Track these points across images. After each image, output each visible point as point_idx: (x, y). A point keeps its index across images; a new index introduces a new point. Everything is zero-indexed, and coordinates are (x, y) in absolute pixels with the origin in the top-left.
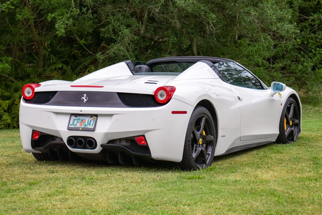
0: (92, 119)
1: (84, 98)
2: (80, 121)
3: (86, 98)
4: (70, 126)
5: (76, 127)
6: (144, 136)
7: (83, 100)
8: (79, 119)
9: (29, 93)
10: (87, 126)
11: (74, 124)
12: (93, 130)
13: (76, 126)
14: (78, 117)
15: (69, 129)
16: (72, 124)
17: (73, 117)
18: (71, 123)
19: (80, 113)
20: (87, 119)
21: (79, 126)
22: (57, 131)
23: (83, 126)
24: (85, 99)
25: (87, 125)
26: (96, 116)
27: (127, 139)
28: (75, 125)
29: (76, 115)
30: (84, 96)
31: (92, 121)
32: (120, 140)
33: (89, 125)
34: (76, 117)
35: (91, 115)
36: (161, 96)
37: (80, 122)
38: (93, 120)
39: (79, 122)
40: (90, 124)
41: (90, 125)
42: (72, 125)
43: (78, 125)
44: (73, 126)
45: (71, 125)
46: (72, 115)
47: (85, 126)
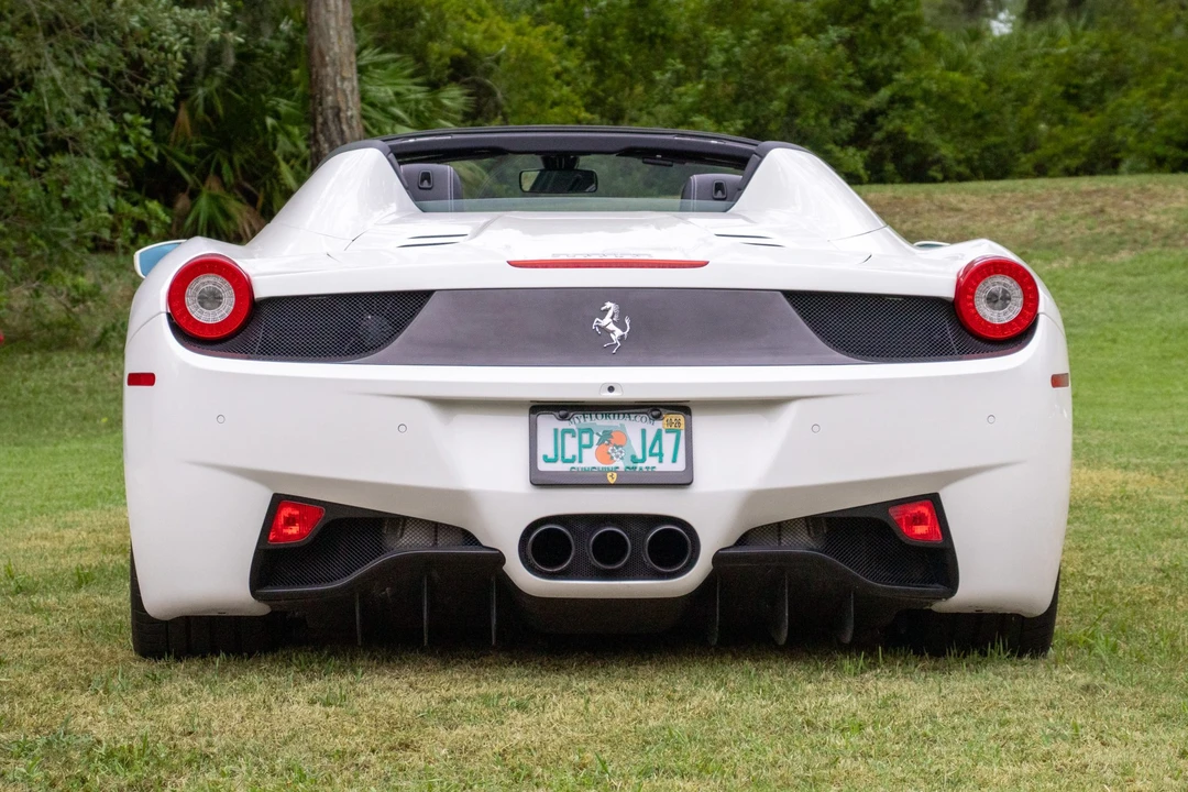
0: (659, 424)
1: (606, 321)
2: (596, 438)
3: (620, 325)
4: (543, 466)
5: (585, 470)
6: (934, 501)
7: (606, 332)
8: (589, 431)
10: (643, 460)
11: (568, 456)
12: (682, 482)
13: (576, 465)
14: (579, 422)
15: (541, 482)
16: (551, 456)
17: (548, 424)
18: (546, 447)
19: (607, 396)
20: (634, 430)
21: (599, 465)
22: (461, 498)
23: (621, 465)
24: (612, 327)
25: (640, 456)
26: (682, 408)
27: (813, 523)
28: (572, 461)
29: (565, 409)
30: (607, 310)
31: (668, 440)
33: (652, 455)
34: (563, 418)
35: (653, 409)
36: (993, 302)
37: (595, 447)
38: (668, 431)
39: (590, 446)
40: (656, 450)
41: (660, 455)
42: (555, 461)
43: (590, 460)
44: (560, 467)
45: (546, 460)
46: (538, 408)
47: (634, 459)
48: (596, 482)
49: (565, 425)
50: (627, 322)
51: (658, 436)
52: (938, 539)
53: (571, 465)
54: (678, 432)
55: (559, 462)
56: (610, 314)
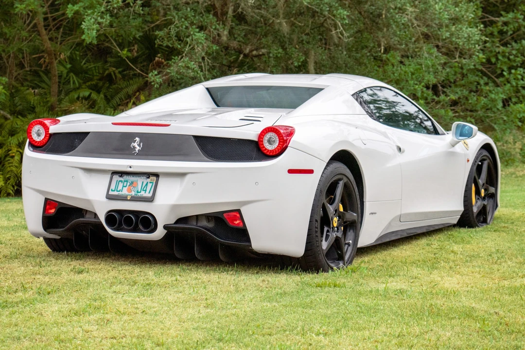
0: (149, 180)
1: (136, 145)
2: (128, 184)
3: (139, 145)
4: (111, 193)
5: (122, 195)
6: (239, 211)
7: (134, 148)
8: (127, 181)
9: (39, 135)
10: (140, 192)
11: (118, 190)
12: (151, 200)
13: (120, 193)
14: (126, 177)
15: (110, 197)
16: (113, 189)
17: (116, 178)
18: (113, 187)
19: (129, 170)
20: (140, 181)
21: (127, 193)
22: (88, 201)
23: (133, 193)
24: (137, 146)
25: (140, 191)
26: (157, 175)
27: (209, 217)
28: (119, 191)
29: (122, 174)
30: (136, 141)
31: (150, 185)
32: (197, 217)
33: (143, 190)
34: (121, 176)
35: (148, 175)
36: (270, 142)
37: (127, 187)
38: (150, 183)
39: (126, 186)
40: (145, 189)
41: (146, 190)
42: (114, 191)
43: (125, 192)
44: (116, 193)
45: (112, 190)
46: (115, 173)
47: (138, 192)
48: (123, 199)
49: (121, 179)
50: (141, 144)
51: (147, 184)
52: (241, 225)
53: (119, 192)
54: (153, 183)
55: (116, 191)
56: (137, 142)
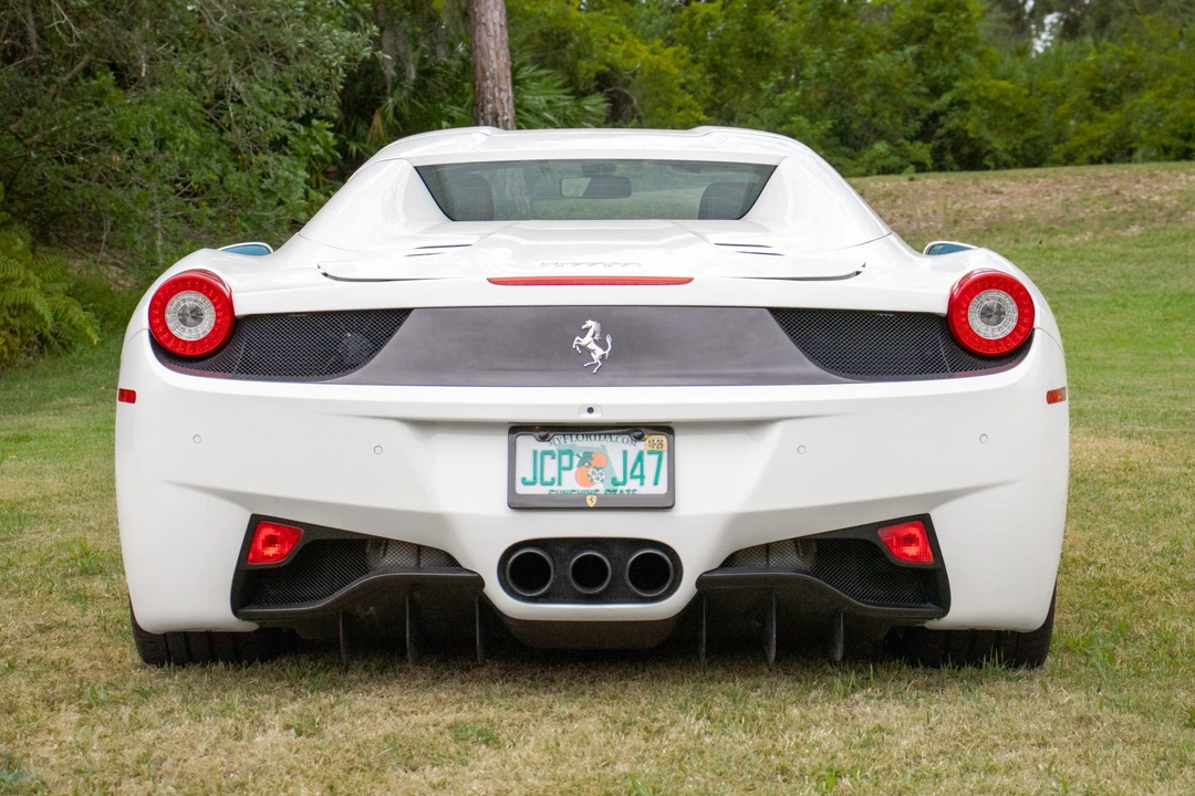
0: (641, 446)
1: (587, 340)
2: (576, 460)
3: (601, 343)
4: (521, 489)
5: (564, 493)
6: (924, 521)
7: (586, 351)
8: (570, 453)
10: (624, 483)
11: (547, 478)
12: (664, 505)
13: (555, 487)
14: (559, 443)
15: (519, 505)
16: (530, 478)
17: (527, 444)
18: (524, 469)
19: (586, 418)
20: (615, 450)
21: (579, 488)
22: (439, 520)
23: (601, 487)
24: (592, 346)
25: (621, 479)
26: (666, 429)
27: (802, 544)
28: (551, 484)
29: (546, 430)
30: (588, 329)
31: (650, 462)
32: (767, 549)
33: (633, 477)
34: (543, 439)
35: (636, 430)
37: (575, 469)
38: (650, 453)
39: (570, 468)
40: (637, 472)
41: (642, 477)
42: (533, 484)
43: (570, 483)
44: (539, 490)
45: (525, 482)
46: (517, 429)
47: (615, 482)
48: (575, 505)
49: (545, 446)
50: (609, 340)
51: (640, 458)
52: (929, 561)
53: (551, 488)
54: (660, 454)
55: (538, 485)
56: (591, 332)
